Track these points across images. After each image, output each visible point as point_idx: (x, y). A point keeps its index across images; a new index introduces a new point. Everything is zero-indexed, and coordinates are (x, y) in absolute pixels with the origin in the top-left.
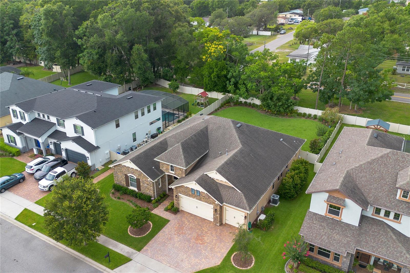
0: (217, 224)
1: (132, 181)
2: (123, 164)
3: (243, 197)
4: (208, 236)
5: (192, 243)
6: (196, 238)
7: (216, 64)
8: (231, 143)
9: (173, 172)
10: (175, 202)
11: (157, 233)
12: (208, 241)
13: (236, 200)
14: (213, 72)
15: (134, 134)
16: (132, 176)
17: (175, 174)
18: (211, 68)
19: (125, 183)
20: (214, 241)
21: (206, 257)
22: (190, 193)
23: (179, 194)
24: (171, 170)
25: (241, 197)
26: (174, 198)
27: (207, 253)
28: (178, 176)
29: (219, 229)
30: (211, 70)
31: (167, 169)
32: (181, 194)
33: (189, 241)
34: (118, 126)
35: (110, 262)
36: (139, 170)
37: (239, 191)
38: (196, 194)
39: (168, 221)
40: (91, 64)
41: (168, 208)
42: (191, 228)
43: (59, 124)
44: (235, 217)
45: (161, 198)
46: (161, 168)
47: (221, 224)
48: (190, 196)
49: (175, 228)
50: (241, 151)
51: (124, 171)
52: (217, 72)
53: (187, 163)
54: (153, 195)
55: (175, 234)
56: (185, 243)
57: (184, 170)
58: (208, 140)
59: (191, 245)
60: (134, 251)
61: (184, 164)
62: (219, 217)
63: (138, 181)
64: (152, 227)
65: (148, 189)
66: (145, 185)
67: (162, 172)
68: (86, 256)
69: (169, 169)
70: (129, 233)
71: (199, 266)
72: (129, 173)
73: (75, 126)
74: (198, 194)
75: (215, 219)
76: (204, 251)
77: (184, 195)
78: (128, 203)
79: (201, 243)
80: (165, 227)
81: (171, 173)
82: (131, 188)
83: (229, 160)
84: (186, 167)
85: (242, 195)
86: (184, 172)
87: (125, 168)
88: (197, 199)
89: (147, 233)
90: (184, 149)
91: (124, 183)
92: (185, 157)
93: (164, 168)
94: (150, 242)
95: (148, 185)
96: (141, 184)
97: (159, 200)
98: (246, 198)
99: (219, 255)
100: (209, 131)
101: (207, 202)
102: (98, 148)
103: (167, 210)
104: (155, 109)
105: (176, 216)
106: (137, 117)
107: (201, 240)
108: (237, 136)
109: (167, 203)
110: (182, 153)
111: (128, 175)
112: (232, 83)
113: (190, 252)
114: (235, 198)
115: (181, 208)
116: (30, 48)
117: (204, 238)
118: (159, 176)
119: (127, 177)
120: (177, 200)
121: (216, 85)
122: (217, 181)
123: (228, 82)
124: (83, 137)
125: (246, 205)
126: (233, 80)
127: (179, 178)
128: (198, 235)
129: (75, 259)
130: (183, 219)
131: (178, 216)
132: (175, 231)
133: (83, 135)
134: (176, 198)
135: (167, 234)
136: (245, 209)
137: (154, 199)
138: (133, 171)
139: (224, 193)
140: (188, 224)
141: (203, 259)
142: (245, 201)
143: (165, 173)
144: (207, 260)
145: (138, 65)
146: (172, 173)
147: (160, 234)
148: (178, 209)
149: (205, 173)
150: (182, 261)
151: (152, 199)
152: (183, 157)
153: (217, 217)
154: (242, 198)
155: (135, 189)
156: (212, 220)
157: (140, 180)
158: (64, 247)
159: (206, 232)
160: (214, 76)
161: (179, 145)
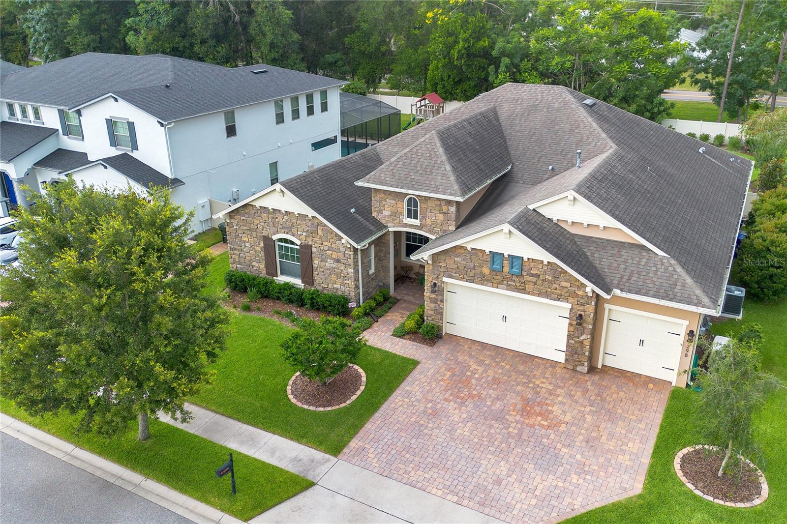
0: (579, 369)
1: (287, 257)
2: (258, 204)
3: (679, 269)
4: (561, 403)
5: (513, 425)
6: (523, 410)
9: (417, 222)
10: (428, 306)
11: (386, 397)
12: (568, 418)
13: (654, 279)
15: (274, 166)
16: (286, 241)
17: (420, 228)
19: (262, 266)
20: (589, 418)
21: (582, 470)
22: (486, 271)
23: (445, 279)
24: (409, 216)
25: (670, 269)
26: (427, 293)
27: (578, 457)
28: (431, 232)
29: (591, 382)
31: (395, 214)
32: (451, 277)
33: (500, 417)
34: (231, 131)
35: (234, 491)
36: (311, 213)
37: (660, 253)
38: (506, 269)
39: (416, 363)
41: (407, 328)
42: (496, 381)
43: (68, 130)
44: (642, 342)
45: (379, 304)
46: (374, 214)
47: (592, 369)
48: (483, 280)
49: (441, 383)
51: (260, 227)
53: (465, 188)
54: (353, 294)
55: (446, 400)
56: (491, 427)
57: (453, 209)
58: (505, 141)
59: (511, 430)
60: (319, 455)
61: (456, 187)
62: (587, 343)
63: (305, 254)
64: (364, 379)
65: (338, 275)
66: (330, 263)
67: (380, 226)
68: (147, 476)
69: (401, 213)
70: (294, 401)
71: (570, 500)
72: (277, 232)
73: (111, 124)
74: (516, 270)
75: (572, 351)
76: (564, 450)
77: (462, 279)
78: (276, 320)
79: (546, 423)
80: (409, 379)
81: (407, 225)
82: (282, 279)
84: (463, 195)
85: (673, 262)
86: (453, 216)
87: (264, 215)
88: (509, 288)
89: (354, 398)
91: (259, 267)
92: (455, 169)
93: (386, 213)
94: (368, 426)
95: (338, 261)
96: (316, 262)
97: (372, 310)
98: (688, 272)
99: (625, 460)
101: (547, 295)
103: (402, 333)
104: (324, 108)
105: (435, 349)
106: (280, 119)
107: (540, 414)
108: (595, 125)
109: (396, 318)
111: (275, 237)
112: (502, 68)
113: (515, 452)
114: (651, 275)
115: (447, 329)
117: (550, 408)
118: (371, 233)
119: (269, 245)
120: (434, 301)
122: (573, 230)
123: (491, 68)
124: (135, 154)
125: (698, 292)
126: (505, 60)
127: (432, 237)
128: (526, 402)
130: (461, 358)
131: (442, 349)
132: (446, 390)
133: (135, 147)
134: (433, 292)
135: (419, 401)
136: (699, 304)
137: (359, 306)
138: (291, 220)
139: (603, 261)
140: (481, 369)
142: (689, 281)
143: (386, 227)
144: (588, 477)
146: (411, 225)
147: (397, 398)
148: (440, 328)
149: (531, 207)
150: (498, 482)
151: (350, 305)
152: (448, 168)
153: (581, 342)
154: (675, 270)
155: (298, 282)
156: (561, 358)
157: (314, 250)
159: (550, 393)
161: (431, 138)
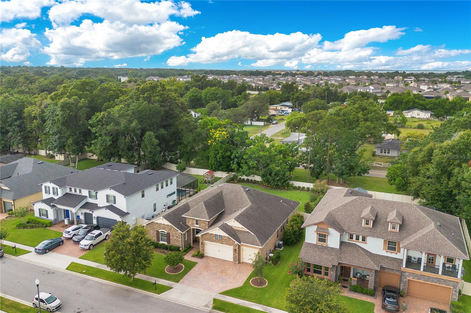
0: (236, 263)
1: (163, 236)
2: (155, 222)
3: (256, 238)
4: (230, 270)
5: (218, 275)
6: (221, 272)
7: (221, 147)
8: (243, 202)
9: (198, 226)
10: (201, 248)
11: (189, 271)
12: (231, 273)
13: (251, 240)
14: (218, 153)
15: (155, 205)
16: (163, 232)
17: (199, 227)
18: (217, 150)
19: (156, 239)
20: (235, 273)
21: (231, 283)
22: (214, 239)
23: (204, 241)
24: (196, 224)
25: (254, 238)
26: (200, 245)
27: (231, 280)
28: (202, 229)
29: (238, 266)
30: (217, 152)
31: (193, 224)
32: (206, 241)
33: (215, 274)
34: (143, 196)
35: (156, 289)
36: (170, 224)
37: (253, 234)
38: (219, 238)
39: (197, 263)
40: (103, 149)
41: (195, 255)
42: (216, 266)
43: (90, 196)
44: (250, 255)
45: (188, 249)
46: (187, 224)
47: (239, 263)
48: (213, 241)
49: (203, 267)
50: (251, 207)
51: (156, 228)
52: (222, 153)
53: (210, 217)
54: (181, 246)
55: (203, 271)
56: (213, 276)
57: (207, 223)
58: (224, 202)
60: (173, 283)
61: (208, 217)
62: (237, 256)
63: (168, 235)
64: (184, 267)
65: (177, 241)
66: (175, 238)
67: (188, 227)
68: (135, 288)
69: (194, 224)
70: (167, 272)
72: (160, 229)
73: (107, 196)
74: (221, 239)
75: (234, 258)
76: (228, 279)
77: (208, 241)
78: (160, 254)
79: (225, 274)
80: (195, 267)
81: (196, 227)
82: (161, 242)
83: (243, 212)
84: (209, 219)
85: (255, 236)
86: (207, 224)
87: (157, 225)
88: (220, 243)
89: (181, 271)
90: (206, 206)
91: (154, 239)
92: (207, 212)
93: (190, 223)
94: (185, 277)
95: (177, 237)
96: (171, 237)
97: (186, 250)
98: (258, 238)
99: (240, 281)
100: (223, 194)
101: (228, 244)
102: (128, 213)
103: (194, 256)
104: (171, 183)
105: (202, 260)
106: (157, 189)
108: (247, 197)
109: (193, 252)
110: (205, 209)
111: (160, 231)
112: (235, 163)
113: (217, 280)
115: (206, 254)
116: (32, 139)
117: (227, 271)
118: (186, 229)
119: (158, 232)
120: (202, 247)
121: (220, 166)
122: (235, 228)
123: (231, 162)
124: (115, 205)
125: (259, 243)
126: (236, 160)
127: (202, 230)
128: (222, 270)
129: (127, 290)
130: (208, 261)
131: (204, 260)
132: (204, 269)
133: (115, 203)
134: (202, 245)
135: (197, 271)
136: (258, 245)
137: (182, 249)
138: (164, 227)
139: (240, 236)
140: (213, 264)
141: (229, 284)
142: (258, 240)
143: (190, 227)
145: (149, 149)
146: (197, 227)
147: (192, 271)
148: (204, 254)
149: (225, 223)
150: (212, 286)
151: (180, 249)
152: (206, 212)
153: (236, 256)
155: (166, 243)
156: (232, 260)
157: (170, 234)
158: (115, 284)
159: (228, 268)
160: (219, 157)
161: (202, 204)
